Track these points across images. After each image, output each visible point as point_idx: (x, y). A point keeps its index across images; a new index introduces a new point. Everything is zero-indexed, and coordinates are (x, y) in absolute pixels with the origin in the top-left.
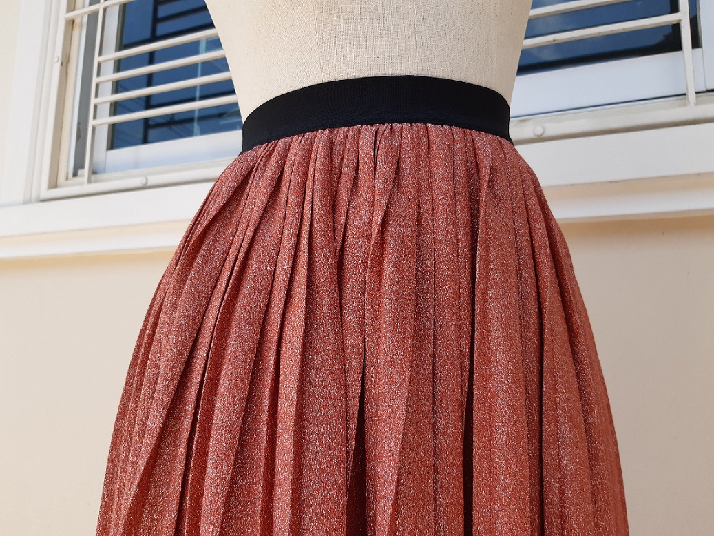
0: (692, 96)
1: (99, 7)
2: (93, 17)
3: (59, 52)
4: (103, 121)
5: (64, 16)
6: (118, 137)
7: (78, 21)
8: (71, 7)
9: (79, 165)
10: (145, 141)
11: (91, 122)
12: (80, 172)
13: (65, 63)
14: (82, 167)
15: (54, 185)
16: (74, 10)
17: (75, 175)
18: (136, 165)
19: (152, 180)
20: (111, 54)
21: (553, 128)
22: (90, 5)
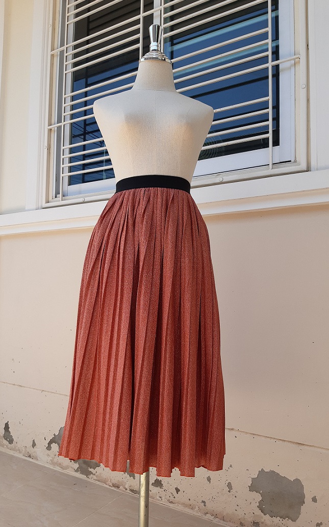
0: (271, 166)
1: (62, 124)
2: (59, 128)
3: (46, 144)
4: (66, 175)
5: (47, 128)
6: (72, 181)
7: (53, 129)
8: (50, 124)
9: (57, 193)
10: (84, 182)
11: (62, 175)
12: (58, 196)
13: (49, 149)
14: (59, 194)
15: (48, 202)
16: (51, 125)
17: (56, 197)
18: (80, 192)
19: (87, 199)
20: (68, 146)
21: (226, 179)
22: (57, 123)
